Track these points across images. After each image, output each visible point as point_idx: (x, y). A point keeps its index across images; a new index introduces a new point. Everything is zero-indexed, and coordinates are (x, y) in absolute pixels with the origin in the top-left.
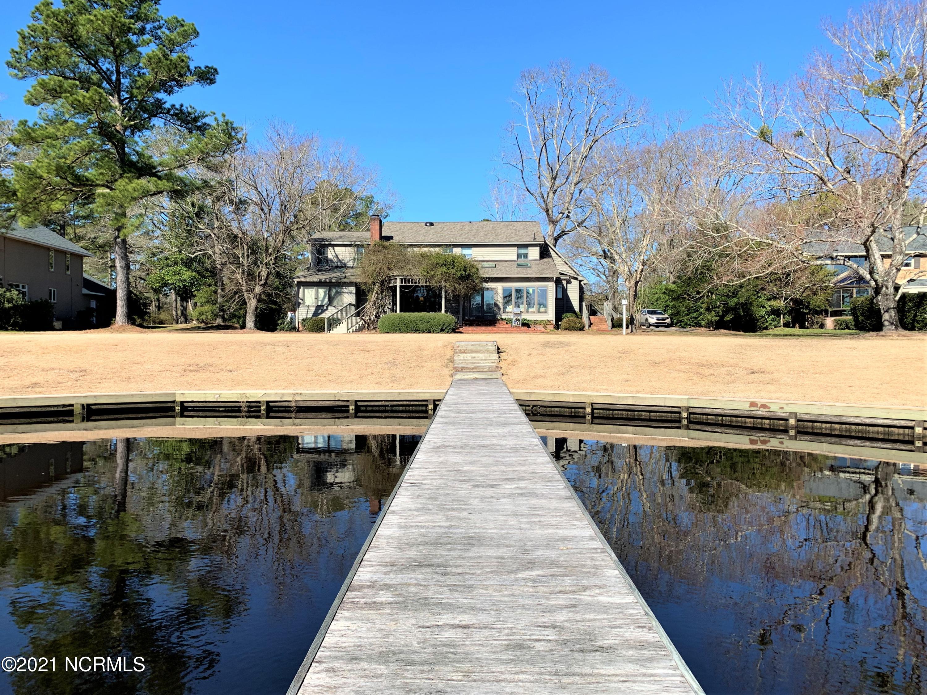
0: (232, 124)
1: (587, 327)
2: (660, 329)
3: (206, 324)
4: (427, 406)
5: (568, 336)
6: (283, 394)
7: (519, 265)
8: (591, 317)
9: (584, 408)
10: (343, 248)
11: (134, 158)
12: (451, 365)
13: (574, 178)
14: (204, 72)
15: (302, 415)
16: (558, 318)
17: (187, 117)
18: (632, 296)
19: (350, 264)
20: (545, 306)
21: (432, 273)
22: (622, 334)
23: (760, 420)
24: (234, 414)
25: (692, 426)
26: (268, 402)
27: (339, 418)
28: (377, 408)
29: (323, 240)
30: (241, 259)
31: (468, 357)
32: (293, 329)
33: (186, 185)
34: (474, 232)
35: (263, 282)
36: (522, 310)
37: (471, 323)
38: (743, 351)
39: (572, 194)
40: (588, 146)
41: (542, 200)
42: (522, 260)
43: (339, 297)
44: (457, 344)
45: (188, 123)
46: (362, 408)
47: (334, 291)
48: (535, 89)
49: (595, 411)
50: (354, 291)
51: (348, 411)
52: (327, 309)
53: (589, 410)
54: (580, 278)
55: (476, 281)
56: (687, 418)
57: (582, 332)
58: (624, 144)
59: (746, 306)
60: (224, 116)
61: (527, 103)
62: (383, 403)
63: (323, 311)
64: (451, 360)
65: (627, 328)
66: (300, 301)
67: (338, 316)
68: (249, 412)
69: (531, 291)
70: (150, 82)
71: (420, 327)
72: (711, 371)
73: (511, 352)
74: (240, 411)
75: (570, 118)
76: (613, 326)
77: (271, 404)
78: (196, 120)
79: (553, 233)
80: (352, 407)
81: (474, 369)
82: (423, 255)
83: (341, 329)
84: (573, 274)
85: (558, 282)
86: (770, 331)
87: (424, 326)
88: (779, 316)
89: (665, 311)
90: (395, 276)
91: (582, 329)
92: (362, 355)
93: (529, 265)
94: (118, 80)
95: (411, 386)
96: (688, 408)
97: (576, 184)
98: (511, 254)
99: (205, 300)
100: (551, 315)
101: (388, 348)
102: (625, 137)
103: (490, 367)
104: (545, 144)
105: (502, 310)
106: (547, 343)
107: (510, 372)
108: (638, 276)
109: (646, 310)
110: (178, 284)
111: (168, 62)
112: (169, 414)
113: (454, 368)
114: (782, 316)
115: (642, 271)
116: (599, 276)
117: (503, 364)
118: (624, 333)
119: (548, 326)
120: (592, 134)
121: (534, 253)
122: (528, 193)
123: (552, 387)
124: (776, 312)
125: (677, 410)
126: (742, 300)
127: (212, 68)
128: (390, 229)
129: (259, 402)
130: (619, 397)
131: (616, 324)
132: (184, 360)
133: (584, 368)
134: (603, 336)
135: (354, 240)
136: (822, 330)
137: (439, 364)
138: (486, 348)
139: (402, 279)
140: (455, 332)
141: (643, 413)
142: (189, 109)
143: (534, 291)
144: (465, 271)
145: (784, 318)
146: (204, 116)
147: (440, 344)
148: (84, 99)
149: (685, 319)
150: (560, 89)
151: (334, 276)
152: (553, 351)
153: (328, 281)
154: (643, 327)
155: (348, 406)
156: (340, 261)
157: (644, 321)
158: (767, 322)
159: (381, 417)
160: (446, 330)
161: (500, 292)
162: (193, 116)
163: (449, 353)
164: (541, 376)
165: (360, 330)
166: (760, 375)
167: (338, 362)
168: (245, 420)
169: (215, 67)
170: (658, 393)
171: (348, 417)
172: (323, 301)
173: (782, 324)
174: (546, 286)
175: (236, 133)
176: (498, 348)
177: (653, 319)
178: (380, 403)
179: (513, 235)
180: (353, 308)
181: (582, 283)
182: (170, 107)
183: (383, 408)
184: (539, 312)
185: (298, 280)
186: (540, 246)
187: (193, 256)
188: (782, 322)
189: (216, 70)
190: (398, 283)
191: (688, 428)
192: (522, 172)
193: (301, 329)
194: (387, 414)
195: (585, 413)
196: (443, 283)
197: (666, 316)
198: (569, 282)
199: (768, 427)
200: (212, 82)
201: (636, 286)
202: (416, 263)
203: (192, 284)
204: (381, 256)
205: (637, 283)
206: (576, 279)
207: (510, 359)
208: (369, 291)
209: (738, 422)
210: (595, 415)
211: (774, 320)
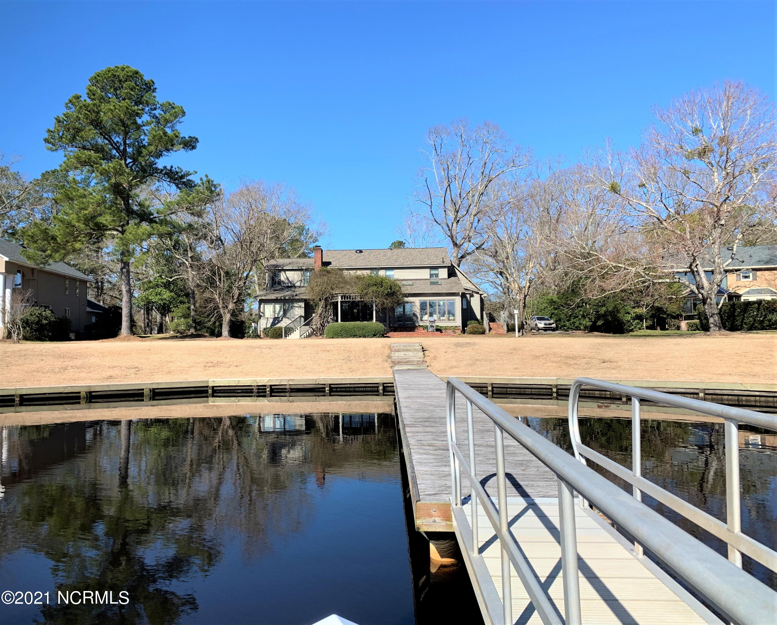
0: (212, 181)
1: (487, 331)
2: (548, 332)
3: (181, 333)
4: (378, 387)
5: (473, 339)
6: (281, 380)
7: (432, 283)
8: (491, 323)
9: (487, 387)
10: (293, 272)
11: (135, 208)
12: (390, 360)
13: (473, 210)
14: (188, 141)
15: (293, 394)
16: (464, 325)
17: (175, 175)
18: (521, 307)
19: (298, 284)
20: (454, 315)
21: (365, 291)
22: (515, 336)
23: (604, 392)
24: (247, 395)
25: (560, 398)
26: (271, 386)
27: (318, 396)
28: (344, 389)
29: (277, 266)
30: (218, 283)
31: (401, 354)
32: (257, 336)
33: (174, 227)
34: (395, 257)
35: (235, 301)
36: (436, 319)
37: (395, 330)
38: (600, 347)
39: (472, 224)
40: (484, 186)
41: (447, 229)
42: (434, 279)
43: (291, 311)
44: (393, 345)
45: (175, 180)
46: (334, 389)
47: (287, 305)
48: (440, 141)
49: (494, 389)
50: (303, 305)
51: (325, 391)
52: (282, 320)
53: (490, 388)
54: (481, 293)
55: (400, 297)
56: (556, 392)
57: (483, 335)
58: (514, 181)
59: (615, 312)
60: (207, 176)
61: (434, 152)
62: (348, 385)
63: (279, 322)
64: (389, 357)
65: (519, 331)
66: (261, 314)
67: (292, 326)
68: (258, 392)
69: (441, 303)
70: (152, 152)
71: (358, 333)
72: (575, 361)
73: (432, 351)
74: (252, 392)
75: (469, 164)
76: (509, 330)
77: (273, 387)
78: (182, 177)
79: (457, 255)
80: (327, 389)
81: (407, 363)
82: (358, 278)
83: (295, 335)
84: (476, 290)
85: (463, 296)
86: (635, 333)
87: (361, 332)
88: (642, 321)
89: (551, 317)
90: (337, 294)
91: (483, 333)
92: (324, 354)
93: (440, 283)
94: (125, 149)
95: (365, 374)
96: (556, 386)
97: (475, 215)
98: (425, 274)
99: (180, 314)
100: (458, 322)
101: (343, 348)
102: (514, 176)
103: (418, 361)
104: (449, 185)
105: (419, 319)
106: (458, 343)
107: (432, 364)
108: (526, 291)
109: (536, 317)
110: (159, 302)
111: (167, 138)
112: (204, 395)
113: (393, 362)
114: (644, 320)
115: (529, 287)
116: (497, 288)
117: (427, 359)
118: (517, 336)
119: (456, 331)
120: (487, 176)
121: (443, 273)
122: (435, 223)
123: (464, 374)
124: (640, 318)
125: (549, 387)
126: (610, 309)
127: (194, 138)
128: (328, 256)
129: (265, 386)
130: (510, 379)
131: (511, 329)
132: (201, 359)
133: (486, 361)
134: (500, 338)
135: (301, 265)
136: (678, 331)
137: (381, 360)
138: (414, 347)
139: (342, 296)
140: (384, 337)
141: (527, 390)
142: (177, 169)
143: (444, 303)
144: (391, 289)
145: (646, 322)
146: (188, 174)
147: (379, 345)
148: (109, 168)
149: (567, 323)
150: (460, 141)
151: (287, 294)
152: (463, 350)
153: (283, 298)
154: (533, 331)
155: (325, 388)
156: (290, 282)
157: (533, 326)
158: (633, 325)
159: (347, 395)
160: (378, 335)
161: (418, 304)
162: (180, 175)
163: (387, 352)
164: (455, 367)
165: (309, 336)
166: (609, 363)
167: (308, 359)
168: (256, 398)
169: (196, 137)
170: (536, 376)
171: (324, 396)
172: (279, 314)
173: (645, 327)
174: (454, 300)
175: (216, 188)
176: (423, 348)
177: (541, 325)
178: (346, 386)
179: (426, 260)
180: (303, 319)
181: (482, 296)
182: (162, 168)
183: (348, 389)
184: (449, 320)
185: (260, 298)
186: (448, 267)
187: (171, 280)
188: (644, 325)
189: (197, 139)
190: (339, 299)
191: (557, 399)
192: (431, 206)
193: (262, 336)
194: (351, 394)
195: (487, 390)
196: (374, 299)
197: (552, 321)
198: (472, 296)
199: (609, 396)
200: (194, 148)
201: (525, 299)
202: (353, 284)
203: (170, 302)
204: (325, 279)
205: (525, 296)
206: (478, 293)
207: (432, 355)
208: (316, 306)
209: (590, 394)
210: (494, 392)
211: (638, 323)
